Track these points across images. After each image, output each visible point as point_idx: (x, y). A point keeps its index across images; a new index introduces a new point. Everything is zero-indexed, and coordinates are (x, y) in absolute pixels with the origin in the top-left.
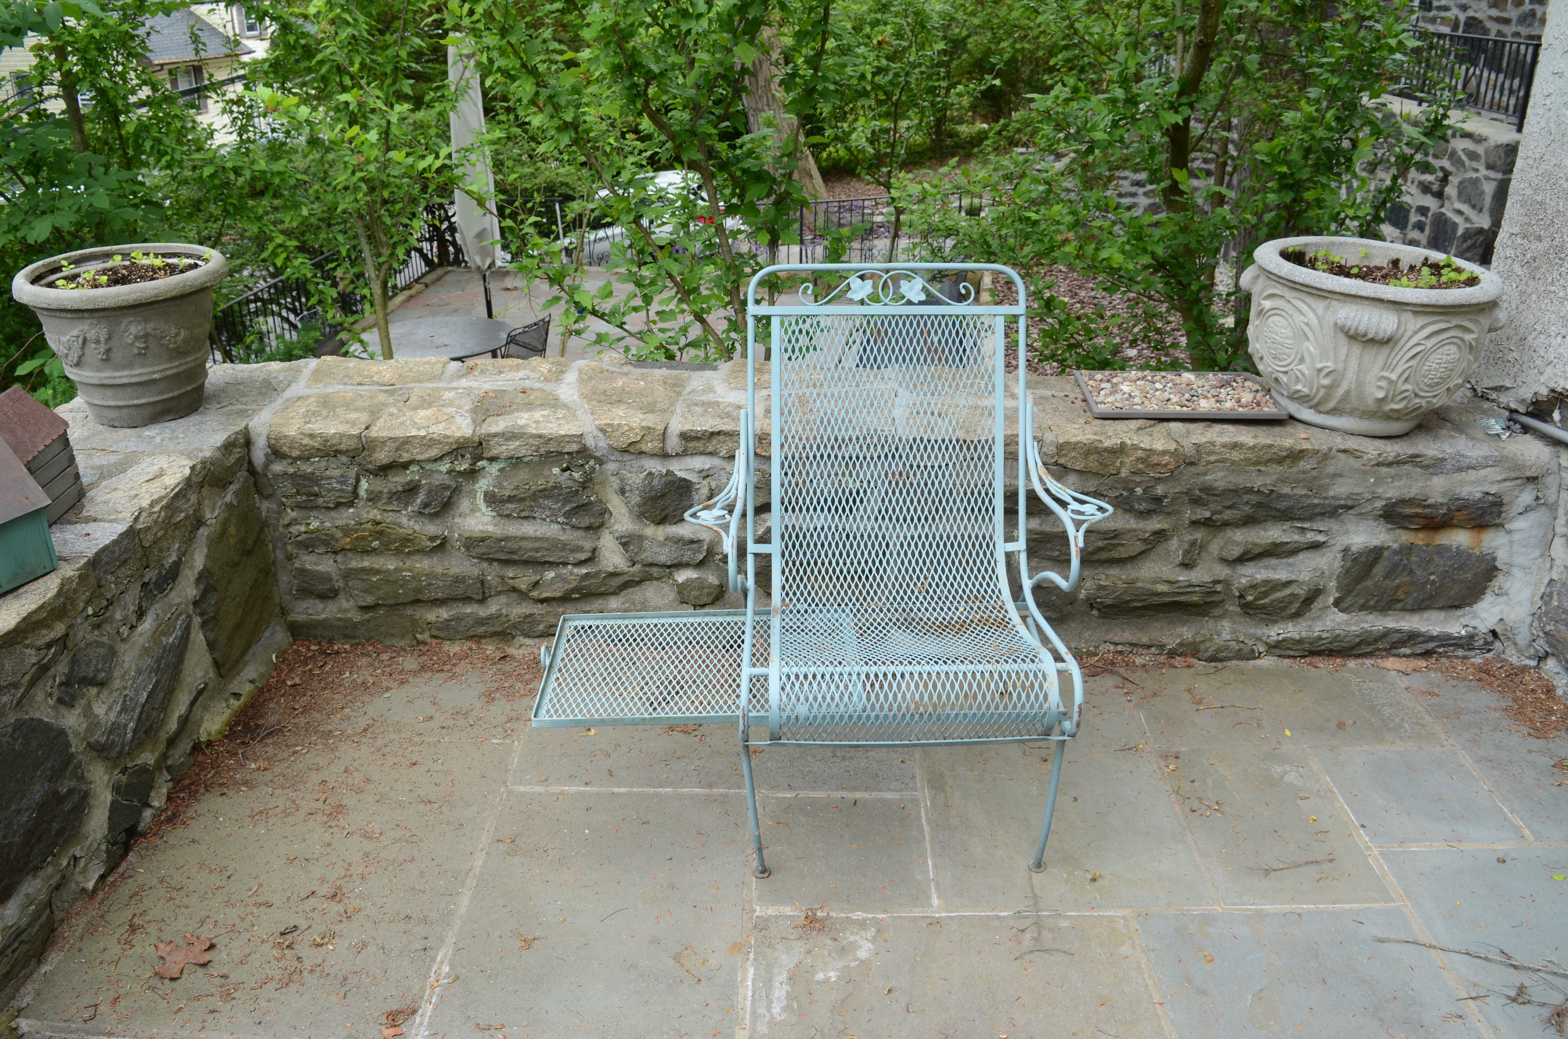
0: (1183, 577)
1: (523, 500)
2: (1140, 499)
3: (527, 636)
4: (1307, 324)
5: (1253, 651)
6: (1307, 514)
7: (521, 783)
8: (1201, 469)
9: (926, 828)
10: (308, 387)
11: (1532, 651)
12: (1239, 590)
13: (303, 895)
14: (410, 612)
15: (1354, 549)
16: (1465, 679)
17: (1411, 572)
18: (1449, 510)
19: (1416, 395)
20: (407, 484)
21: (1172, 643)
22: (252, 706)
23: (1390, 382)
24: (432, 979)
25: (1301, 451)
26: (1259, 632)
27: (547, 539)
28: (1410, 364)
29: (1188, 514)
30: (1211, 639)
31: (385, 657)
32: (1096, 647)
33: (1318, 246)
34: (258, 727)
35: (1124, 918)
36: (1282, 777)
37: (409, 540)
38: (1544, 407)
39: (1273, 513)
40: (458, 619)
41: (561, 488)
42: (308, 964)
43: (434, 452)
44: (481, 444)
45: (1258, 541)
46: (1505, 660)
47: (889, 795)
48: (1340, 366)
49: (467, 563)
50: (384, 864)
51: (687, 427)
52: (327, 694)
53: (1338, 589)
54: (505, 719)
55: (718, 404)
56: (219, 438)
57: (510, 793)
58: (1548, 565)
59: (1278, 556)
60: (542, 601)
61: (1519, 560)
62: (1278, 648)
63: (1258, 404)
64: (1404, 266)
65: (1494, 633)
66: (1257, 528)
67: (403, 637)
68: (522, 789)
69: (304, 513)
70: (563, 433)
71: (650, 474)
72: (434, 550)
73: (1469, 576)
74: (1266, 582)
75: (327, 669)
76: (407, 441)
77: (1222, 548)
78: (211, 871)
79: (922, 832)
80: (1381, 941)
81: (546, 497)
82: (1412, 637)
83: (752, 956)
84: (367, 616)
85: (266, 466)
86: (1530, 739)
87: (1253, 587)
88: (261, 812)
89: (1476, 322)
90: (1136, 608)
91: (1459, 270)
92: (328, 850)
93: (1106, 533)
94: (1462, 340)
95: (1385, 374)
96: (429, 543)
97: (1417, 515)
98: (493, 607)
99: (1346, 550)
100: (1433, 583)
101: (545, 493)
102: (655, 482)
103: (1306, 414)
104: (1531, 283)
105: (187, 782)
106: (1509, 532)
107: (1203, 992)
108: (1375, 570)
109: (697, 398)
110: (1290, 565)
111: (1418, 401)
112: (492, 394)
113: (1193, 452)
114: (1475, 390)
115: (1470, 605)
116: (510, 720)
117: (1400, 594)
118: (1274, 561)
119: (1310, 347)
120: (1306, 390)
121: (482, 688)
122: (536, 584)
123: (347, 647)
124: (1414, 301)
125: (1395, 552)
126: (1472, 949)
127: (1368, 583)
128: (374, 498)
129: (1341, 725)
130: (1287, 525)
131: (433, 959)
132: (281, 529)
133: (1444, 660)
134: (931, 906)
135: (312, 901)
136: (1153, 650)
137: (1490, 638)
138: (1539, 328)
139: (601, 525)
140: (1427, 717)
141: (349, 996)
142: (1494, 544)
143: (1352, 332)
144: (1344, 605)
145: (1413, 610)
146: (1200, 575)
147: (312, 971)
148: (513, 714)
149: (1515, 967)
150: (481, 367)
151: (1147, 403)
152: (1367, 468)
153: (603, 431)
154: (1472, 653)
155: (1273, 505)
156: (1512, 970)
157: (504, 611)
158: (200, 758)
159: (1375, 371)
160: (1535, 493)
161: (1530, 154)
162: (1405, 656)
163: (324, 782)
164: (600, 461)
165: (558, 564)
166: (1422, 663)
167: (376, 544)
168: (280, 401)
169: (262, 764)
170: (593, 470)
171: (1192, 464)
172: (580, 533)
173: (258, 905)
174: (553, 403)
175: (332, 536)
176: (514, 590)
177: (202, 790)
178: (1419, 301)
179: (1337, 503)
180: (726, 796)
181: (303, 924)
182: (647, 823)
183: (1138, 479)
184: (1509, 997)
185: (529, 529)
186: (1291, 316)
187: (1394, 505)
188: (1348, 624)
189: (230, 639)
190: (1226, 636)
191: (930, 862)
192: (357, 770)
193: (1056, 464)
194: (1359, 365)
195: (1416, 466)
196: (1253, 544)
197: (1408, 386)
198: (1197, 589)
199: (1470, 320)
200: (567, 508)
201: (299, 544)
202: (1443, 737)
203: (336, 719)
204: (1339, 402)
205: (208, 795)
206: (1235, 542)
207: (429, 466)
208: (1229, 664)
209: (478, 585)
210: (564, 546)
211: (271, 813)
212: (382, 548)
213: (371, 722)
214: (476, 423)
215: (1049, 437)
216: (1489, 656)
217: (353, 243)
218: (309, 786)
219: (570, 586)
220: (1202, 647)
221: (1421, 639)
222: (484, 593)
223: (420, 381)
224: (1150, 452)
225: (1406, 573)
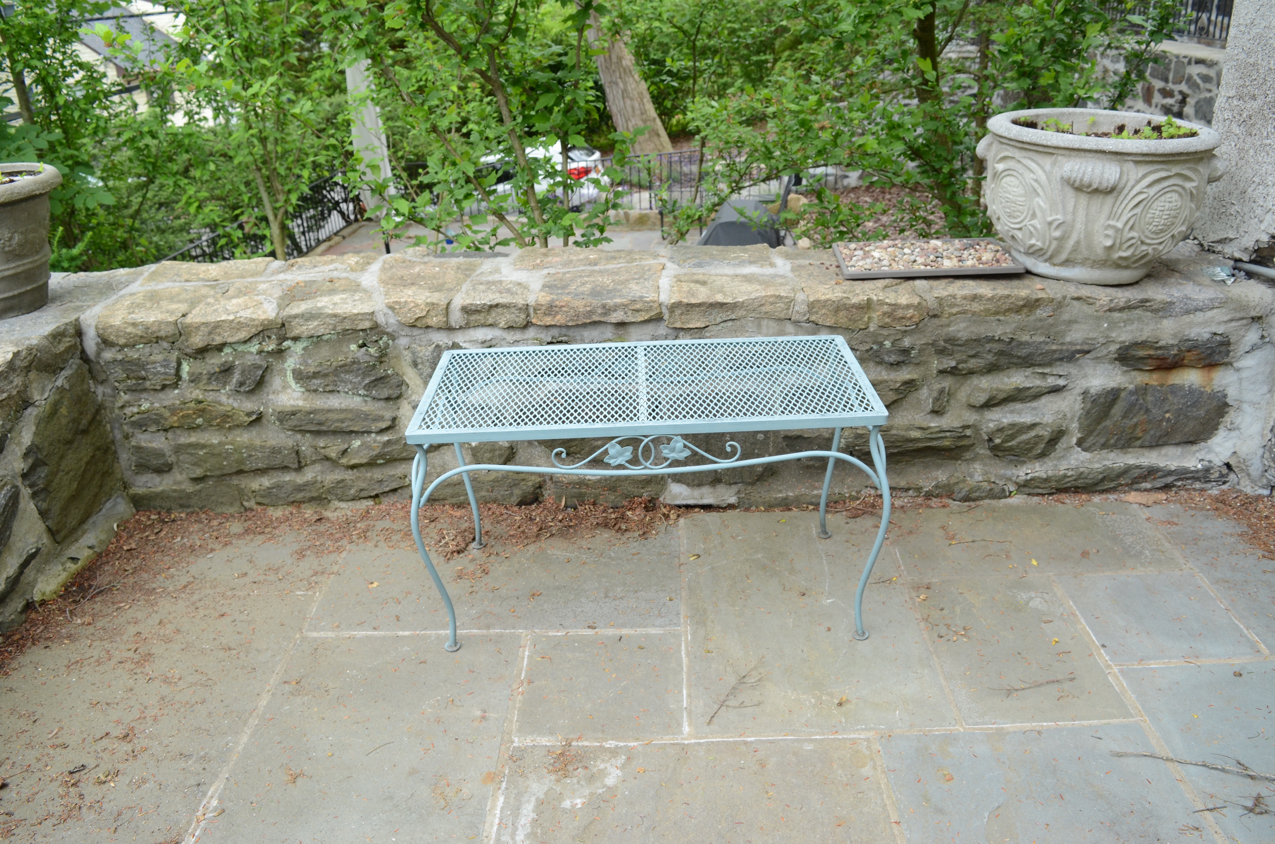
0: (934, 423)
1: (326, 375)
2: (889, 352)
3: (341, 500)
4: (1036, 181)
5: (1004, 490)
6: (1047, 359)
7: (315, 629)
8: (944, 321)
9: (685, 660)
10: (142, 285)
11: (1265, 481)
12: (987, 434)
13: (98, 736)
14: (235, 482)
16: (1202, 509)
17: (1147, 411)
18: (1180, 350)
19: (1143, 243)
20: (222, 365)
21: (928, 485)
22: (89, 569)
23: (1117, 230)
24: (199, 813)
25: (1037, 300)
26: (1009, 473)
27: (351, 411)
28: (1135, 212)
29: (936, 364)
30: (964, 481)
31: (215, 523)
32: (858, 492)
33: (1047, 116)
34: (90, 586)
35: (868, 740)
36: (1027, 603)
37: (228, 417)
38: (1265, 253)
39: (1015, 360)
40: (279, 486)
41: (359, 363)
42: (88, 800)
43: (243, 335)
44: (283, 325)
45: (1001, 387)
46: (1240, 491)
47: (653, 631)
48: (1069, 218)
49: (282, 435)
50: (177, 706)
51: (468, 302)
52: (158, 556)
53: (1081, 429)
54: (311, 572)
55: (501, 282)
56: (48, 329)
57: (304, 639)
59: (1023, 400)
60: (353, 467)
61: (1249, 396)
62: (1026, 487)
63: (998, 262)
64: (1129, 130)
65: (1228, 466)
66: (1001, 375)
67: (231, 504)
68: (315, 634)
69: (137, 395)
70: (355, 311)
71: (438, 346)
72: (251, 423)
73: (1202, 412)
74: (1013, 425)
75: (162, 534)
76: (217, 325)
77: (969, 396)
78: (21, 716)
79: (680, 664)
80: (1119, 755)
81: (347, 372)
82: (1152, 472)
83: (504, 785)
84: (198, 487)
85: (98, 354)
86: (1265, 561)
87: (1000, 430)
88: (77, 662)
89: (1195, 170)
90: (892, 454)
91: (1178, 127)
92: (130, 695)
94: (1184, 188)
95: (1112, 223)
96: (246, 419)
97: (1150, 357)
98: (309, 475)
99: (1085, 393)
100: (1169, 420)
101: (345, 368)
103: (1042, 268)
104: (1248, 139)
105: (16, 637)
106: (1238, 370)
107: (940, 811)
108: (1113, 411)
109: (484, 279)
110: (1034, 409)
111: (1144, 248)
112: (302, 284)
113: (936, 305)
114: (1202, 245)
115: (1205, 440)
116: (316, 573)
117: (1138, 432)
118: (1018, 406)
119: (1040, 202)
120: (1039, 244)
121: (296, 547)
122: (345, 452)
123: (183, 515)
124: (1134, 151)
125: (1131, 393)
126: (1209, 761)
127: (1108, 423)
128: (195, 379)
129: (1085, 554)
130: (1028, 371)
131: (204, 794)
132: (117, 411)
133: (1182, 493)
134: (682, 733)
135: (105, 742)
136: (911, 492)
137: (1225, 471)
138: (1257, 180)
139: (399, 397)
140: (1167, 544)
141: (119, 830)
142: (1224, 382)
143: (1077, 184)
144: (1086, 445)
145: (1151, 447)
146: (950, 421)
147: (90, 807)
148: (320, 569)
149: (1252, 777)
150: (299, 263)
151: (894, 265)
152: (1100, 314)
153: (391, 308)
154: (1209, 485)
155: (1014, 353)
156: (1249, 780)
157: (319, 478)
158: (33, 615)
159: (1102, 220)
160: (1260, 333)
162: (1146, 490)
163: (139, 633)
164: (392, 337)
165: (363, 433)
166: (1162, 496)
167: (199, 421)
168: (115, 297)
169: (87, 619)
170: (387, 346)
171: (935, 316)
172: (381, 404)
173: (54, 747)
174: (355, 288)
175: (161, 416)
176: (327, 458)
177: (29, 644)
178: (1139, 151)
179: (1074, 348)
180: (501, 636)
181: (90, 762)
182: (425, 662)
183: (885, 332)
184: (1246, 808)
185: (334, 402)
186: (1021, 174)
187: (1128, 348)
188: (1091, 462)
189: (65, 509)
190: (978, 477)
191: (685, 692)
192: (170, 622)
193: (808, 321)
194: (1087, 215)
195: (1147, 310)
196: (998, 390)
197: (1133, 234)
198: (948, 434)
199: (1189, 169)
200: (367, 381)
201: (134, 424)
202: (1182, 561)
203: (161, 578)
204: (1070, 253)
205: (34, 648)
206: (981, 389)
207: (241, 348)
208: (981, 503)
209: (294, 455)
210: (366, 416)
211: (85, 662)
212: (206, 425)
213: (192, 579)
214: (280, 307)
215: (800, 297)
216: (1225, 487)
217: (255, 192)
218: (125, 637)
219: (375, 453)
220: (956, 489)
221: (1160, 474)
222: (299, 462)
223: (242, 277)
224: (896, 306)
225: (1142, 412)
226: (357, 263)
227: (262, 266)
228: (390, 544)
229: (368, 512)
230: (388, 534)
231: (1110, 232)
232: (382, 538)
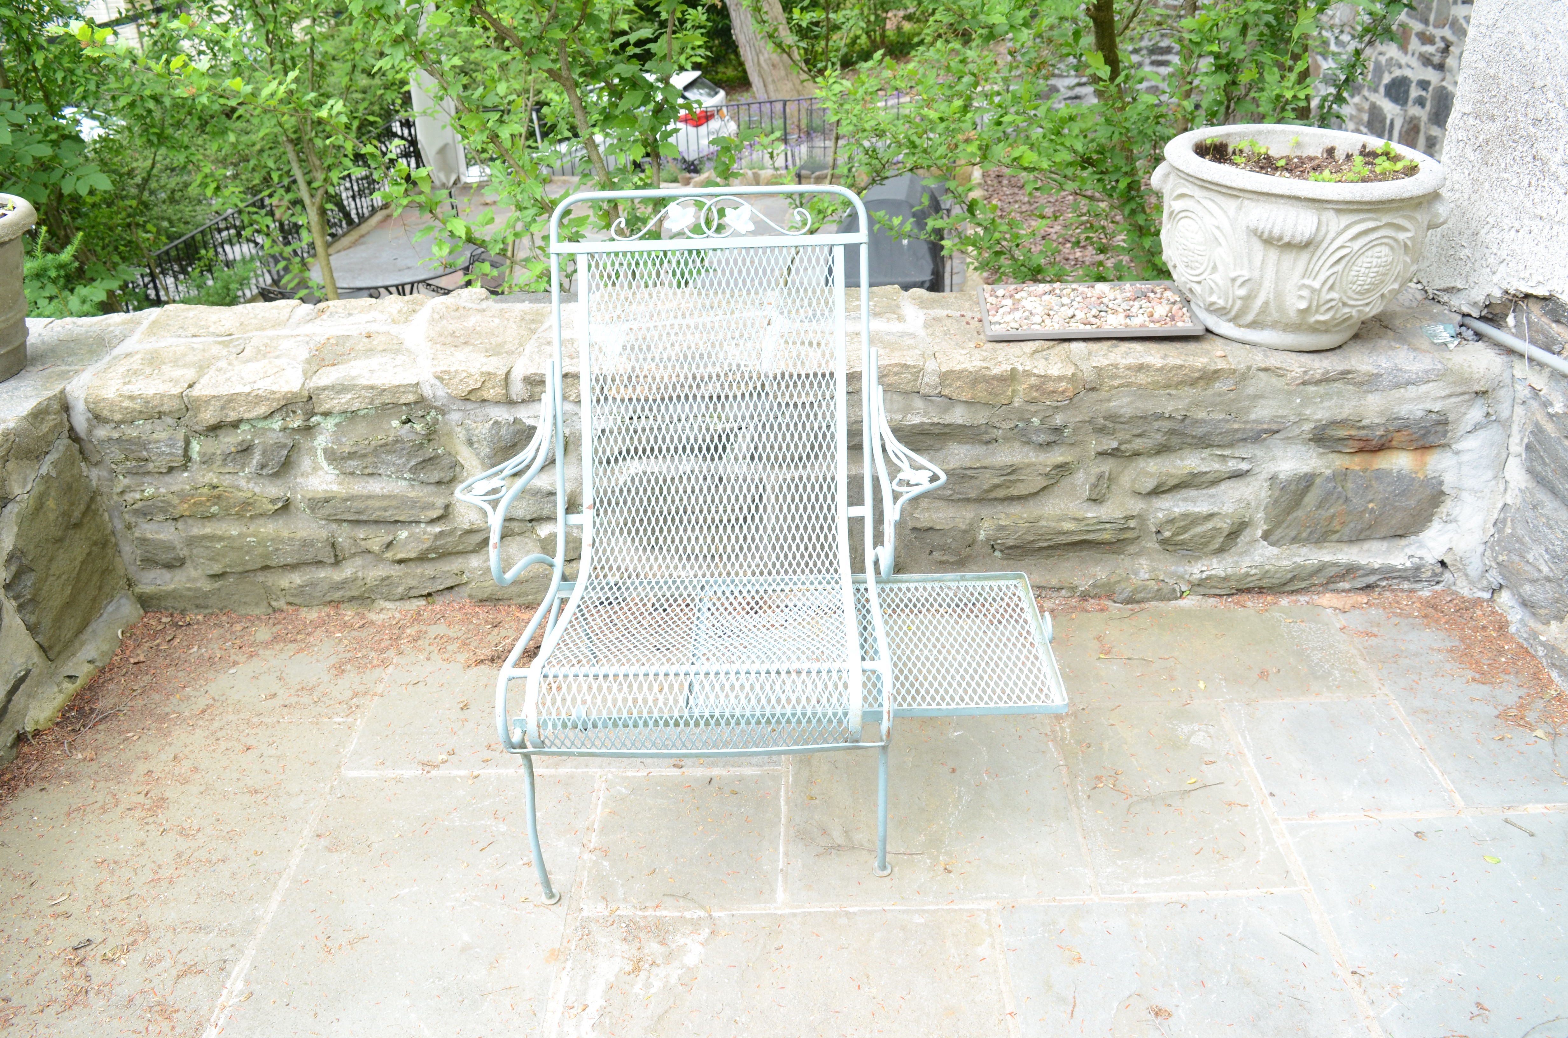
0: (1092, 513)
1: (364, 456)
2: (1037, 430)
3: (387, 599)
4: (1218, 228)
5: (1174, 590)
6: (1227, 440)
7: (356, 767)
8: (1103, 394)
9: (784, 809)
10: (140, 342)
11: (1485, 583)
12: (1155, 524)
14: (261, 579)
15: (1282, 476)
16: (1409, 616)
17: (1347, 500)
18: (1387, 431)
19: (1345, 304)
20: (240, 444)
21: (1084, 584)
22: (90, 688)
23: (1313, 290)
24: (224, 997)
25: (1216, 372)
26: (1181, 570)
27: (395, 497)
28: (1335, 269)
29: (1094, 444)
30: (1127, 579)
31: (238, 627)
33: (1242, 136)
34: (92, 710)
35: (988, 911)
36: (1189, 738)
37: (249, 504)
38: (1497, 311)
39: (1189, 440)
40: (312, 584)
41: (403, 441)
42: (96, 981)
43: (262, 410)
44: (310, 398)
45: (1173, 471)
46: (1456, 593)
47: (749, 771)
48: (1256, 274)
49: (314, 525)
50: (195, 866)
51: (530, 370)
52: (171, 671)
53: (1267, 520)
54: (351, 693)
56: (27, 406)
57: (343, 779)
58: (1502, 488)
59: (1198, 487)
60: (400, 562)
61: (1469, 483)
62: (1202, 586)
63: (1173, 319)
64: (1340, 155)
65: (1443, 563)
66: (1172, 457)
67: (257, 604)
68: (355, 774)
69: (138, 479)
70: (398, 382)
71: (496, 423)
72: (277, 512)
73: (1412, 503)
74: (1186, 515)
75: (176, 642)
76: (231, 400)
77: (1134, 481)
78: (15, 878)
79: (778, 815)
81: (389, 452)
82: (1350, 571)
83: (569, 965)
85: (90, 432)
86: (1474, 685)
87: (1172, 521)
88: (79, 809)
89: (1410, 218)
90: (1041, 549)
91: (1396, 159)
92: (140, 850)
93: (1001, 468)
94: (1396, 240)
95: (1307, 282)
96: (270, 506)
97: (1351, 438)
98: (347, 571)
99: (1273, 478)
100: (1372, 511)
101: (387, 448)
102: (503, 431)
103: (1226, 328)
104: (1484, 169)
105: (9, 776)
106: (1457, 453)
108: (1306, 500)
110: (1212, 496)
111: (1347, 310)
112: (332, 341)
113: (1094, 377)
114: (1426, 292)
115: (1416, 533)
116: (356, 695)
117: (1336, 525)
118: (1193, 493)
119: (1222, 253)
120: (1221, 303)
121: (333, 660)
122: (389, 545)
123: (200, 617)
124: (1337, 198)
125: (1328, 479)
127: (1299, 513)
128: (207, 461)
129: (1263, 674)
130: (1206, 453)
131: (228, 976)
132: (115, 497)
133: (1387, 594)
134: (775, 901)
136: (1063, 592)
137: (1439, 569)
138: (1491, 220)
139: (452, 480)
140: (1361, 663)
142: (1440, 467)
143: (1265, 236)
144: (1273, 538)
145: (1351, 542)
146: (1110, 511)
147: (99, 992)
148: (361, 689)
150: (332, 309)
151: (1048, 321)
152: (1292, 388)
153: (439, 378)
154: (1419, 586)
155: (1189, 431)
157: (360, 574)
158: (26, 749)
159: (1295, 278)
160: (1485, 409)
161: (1482, 21)
162: (1343, 591)
163: (151, 772)
164: (441, 411)
165: (411, 522)
166: (1362, 598)
167: (215, 509)
168: (107, 358)
169: (89, 753)
170: (436, 421)
171: (1093, 389)
172: (431, 489)
173: (55, 916)
174: (396, 348)
175: (168, 503)
176: (368, 551)
178: (1341, 198)
179: (1260, 427)
180: (572, 776)
181: (97, 935)
183: (1032, 408)
185: (375, 487)
186: (1201, 218)
187: (1325, 427)
188: (1278, 558)
189: (58, 620)
190: (1144, 575)
191: (781, 849)
192: (187, 757)
193: (940, 395)
194: (1277, 272)
195: (1348, 383)
196: (1168, 475)
197: (1334, 295)
198: (1108, 526)
199: (1404, 217)
200: (413, 463)
201: (136, 512)
202: (1377, 685)
203: (175, 699)
204: (1258, 315)
205: (28, 790)
206: (1148, 473)
207: (260, 425)
208: (1147, 605)
209: (329, 548)
210: (414, 503)
211: (88, 809)
212: (222, 513)
213: (211, 702)
214: (307, 375)
215: (931, 366)
216: (1438, 588)
217: (286, 169)
218: (134, 777)
219: (425, 546)
220: (1118, 588)
221: (1361, 572)
222: (336, 556)
223: (262, 329)
224: (1045, 378)
225: (1341, 501)
226: (400, 311)
227: (285, 313)
228: (445, 656)
229: (419, 614)
230: (442, 642)
231: (1305, 293)
232: (435, 648)
